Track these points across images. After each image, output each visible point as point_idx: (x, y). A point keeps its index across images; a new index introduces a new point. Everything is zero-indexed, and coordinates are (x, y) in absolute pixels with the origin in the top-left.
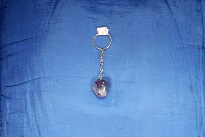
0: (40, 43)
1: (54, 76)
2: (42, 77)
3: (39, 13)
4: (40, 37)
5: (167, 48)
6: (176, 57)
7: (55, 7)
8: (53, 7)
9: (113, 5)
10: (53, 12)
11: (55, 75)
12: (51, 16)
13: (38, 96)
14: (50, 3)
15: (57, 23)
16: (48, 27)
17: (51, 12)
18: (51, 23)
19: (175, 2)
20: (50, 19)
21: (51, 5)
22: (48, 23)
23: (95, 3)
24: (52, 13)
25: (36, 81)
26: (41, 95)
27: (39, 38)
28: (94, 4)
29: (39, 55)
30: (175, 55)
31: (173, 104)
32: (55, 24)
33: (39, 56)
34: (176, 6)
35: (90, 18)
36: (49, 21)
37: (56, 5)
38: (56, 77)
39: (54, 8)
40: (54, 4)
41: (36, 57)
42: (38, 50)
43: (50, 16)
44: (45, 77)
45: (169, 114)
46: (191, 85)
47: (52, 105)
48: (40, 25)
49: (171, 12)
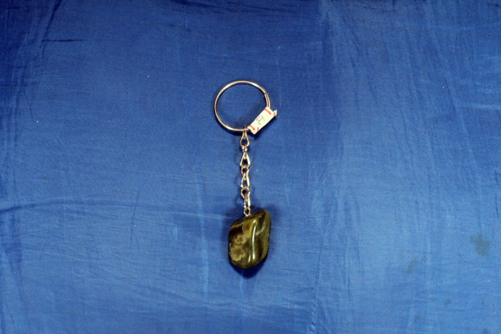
0: (18, 101)
1: (63, 202)
2: (26, 206)
3: (16, 8)
4: (19, 80)
5: (407, 120)
6: (433, 148)
10: (58, 5)
11: (65, 198)
12: (52, 19)
13: (11, 263)
15: (70, 40)
16: (43, 51)
17: (52, 5)
18: (53, 39)
20: (48, 28)
22: (43, 41)
24: (55, 9)
25: (7, 217)
26: (19, 261)
27: (16, 85)
29: (16, 138)
30: (432, 143)
31: (424, 292)
32: (64, 43)
33: (16, 140)
35: (171, 25)
36: (46, 34)
38: (65, 206)
41: (5, 142)
42: (13, 121)
43: (47, 19)
44: (33, 206)
45: (410, 323)
46: (480, 236)
47: (52, 294)
48: (18, 47)
49: (417, 9)
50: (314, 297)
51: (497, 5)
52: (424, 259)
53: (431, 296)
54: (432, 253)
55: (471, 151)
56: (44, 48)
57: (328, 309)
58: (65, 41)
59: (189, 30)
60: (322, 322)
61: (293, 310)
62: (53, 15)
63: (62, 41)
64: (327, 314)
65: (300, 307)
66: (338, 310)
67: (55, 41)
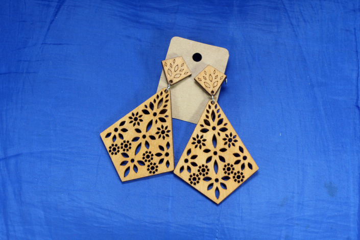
0: (24, 83)
1: (51, 152)
2: (26, 154)
3: (24, 21)
4: (25, 71)
5: (284, 105)
6: (300, 124)
7: (57, 12)
8: (52, 11)
9: (176, 13)
10: (53, 20)
11: (53, 149)
12: (49, 29)
13: (14, 192)
14: (47, 3)
15: (60, 44)
16: (43, 51)
17: (49, 20)
19: (302, 11)
20: (46, 35)
21: (48, 6)
22: (42, 44)
23: (140, 6)
24: (51, 23)
25: (12, 161)
26: (20, 190)
27: (23, 73)
28: (138, 8)
30: (300, 120)
31: (292, 219)
32: (56, 46)
33: (21, 109)
34: (305, 21)
35: (129, 37)
36: (45, 39)
37: (58, 8)
38: (53, 155)
39: (56, 14)
40: (55, 4)
41: (14, 111)
42: (20, 97)
43: (45, 29)
44: (31, 153)
46: (331, 183)
47: (42, 213)
48: (25, 48)
49: (294, 31)
50: (219, 220)
51: (347, 30)
52: (293, 197)
53: (296, 222)
54: (298, 193)
55: (326, 127)
56: (43, 49)
57: (227, 228)
58: (57, 44)
59: (140, 40)
60: (223, 237)
61: (204, 228)
62: (49, 27)
63: (55, 44)
64: (226, 232)
65: (209, 226)
66: (234, 229)
67: (50, 44)
